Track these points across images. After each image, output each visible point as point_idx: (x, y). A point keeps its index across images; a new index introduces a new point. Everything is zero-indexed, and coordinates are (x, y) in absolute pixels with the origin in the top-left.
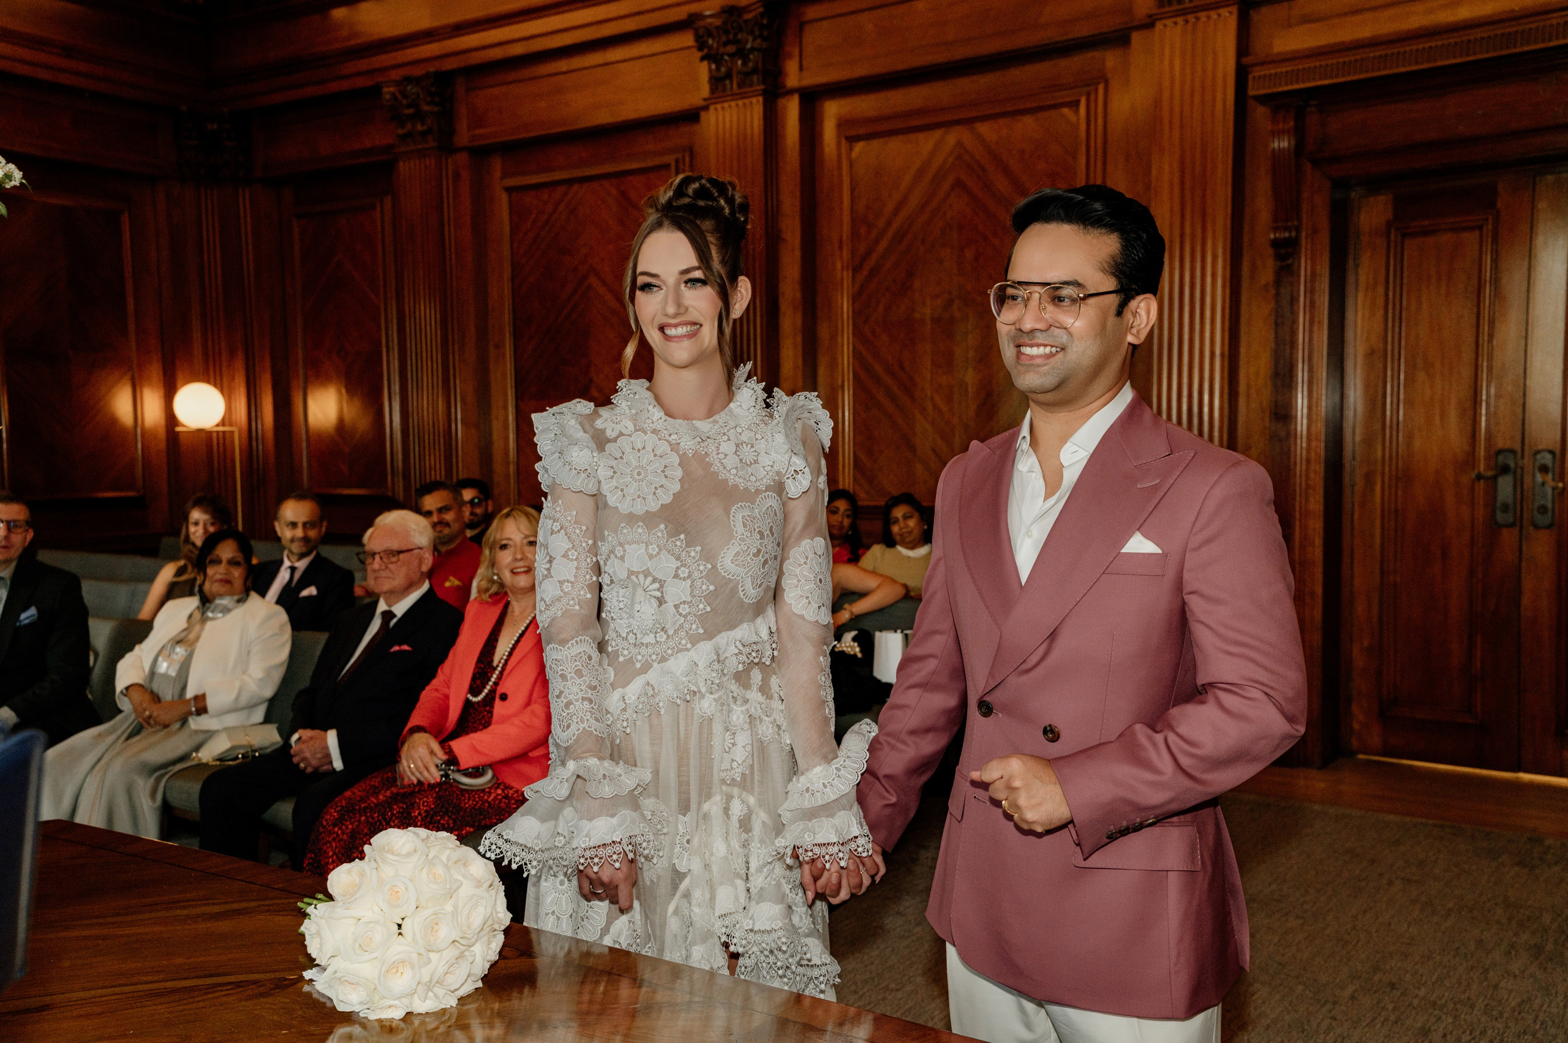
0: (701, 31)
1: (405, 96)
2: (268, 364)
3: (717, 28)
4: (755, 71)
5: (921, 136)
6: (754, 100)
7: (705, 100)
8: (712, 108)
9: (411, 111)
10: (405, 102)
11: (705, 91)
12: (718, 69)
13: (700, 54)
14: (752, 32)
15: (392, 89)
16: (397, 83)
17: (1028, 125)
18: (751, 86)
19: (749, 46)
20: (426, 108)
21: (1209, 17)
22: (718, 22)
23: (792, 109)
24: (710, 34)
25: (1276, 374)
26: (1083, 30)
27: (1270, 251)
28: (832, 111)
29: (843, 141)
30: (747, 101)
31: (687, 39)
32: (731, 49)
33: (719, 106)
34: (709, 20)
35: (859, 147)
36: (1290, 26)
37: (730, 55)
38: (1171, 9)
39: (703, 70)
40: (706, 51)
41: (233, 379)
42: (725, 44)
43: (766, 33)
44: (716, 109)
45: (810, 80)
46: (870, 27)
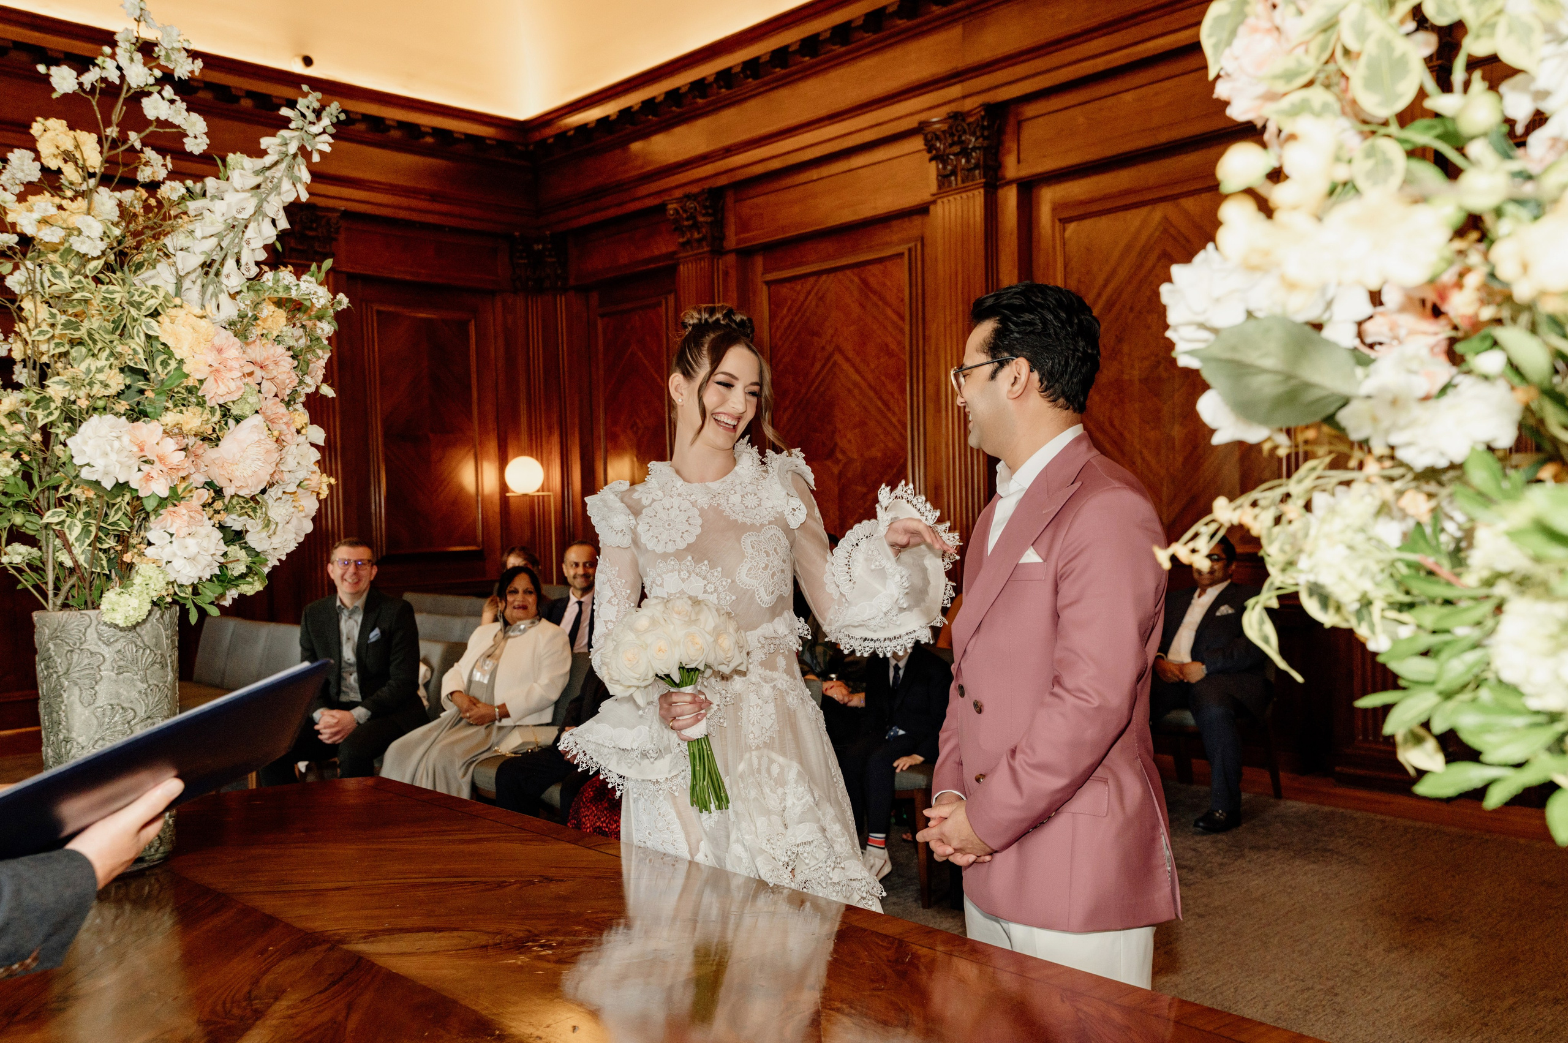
0: (930, 136)
1: (685, 211)
2: (577, 441)
3: (944, 132)
4: (977, 166)
5: (1129, 215)
6: (976, 192)
7: (934, 195)
8: (939, 201)
9: (691, 222)
10: (684, 215)
11: (934, 188)
12: (944, 168)
13: (928, 156)
14: (973, 134)
15: (675, 206)
16: (679, 200)
18: (974, 179)
19: (970, 146)
20: (701, 219)
22: (944, 127)
23: (1010, 197)
24: (938, 138)
28: (1048, 197)
29: (1057, 223)
30: (970, 194)
31: (917, 144)
32: (956, 149)
33: (945, 200)
34: (937, 126)
35: (1072, 227)
37: (954, 155)
39: (932, 169)
40: (934, 153)
41: (550, 453)
42: (951, 145)
43: (986, 133)
44: (943, 203)
45: (1025, 172)
46: (1081, 120)
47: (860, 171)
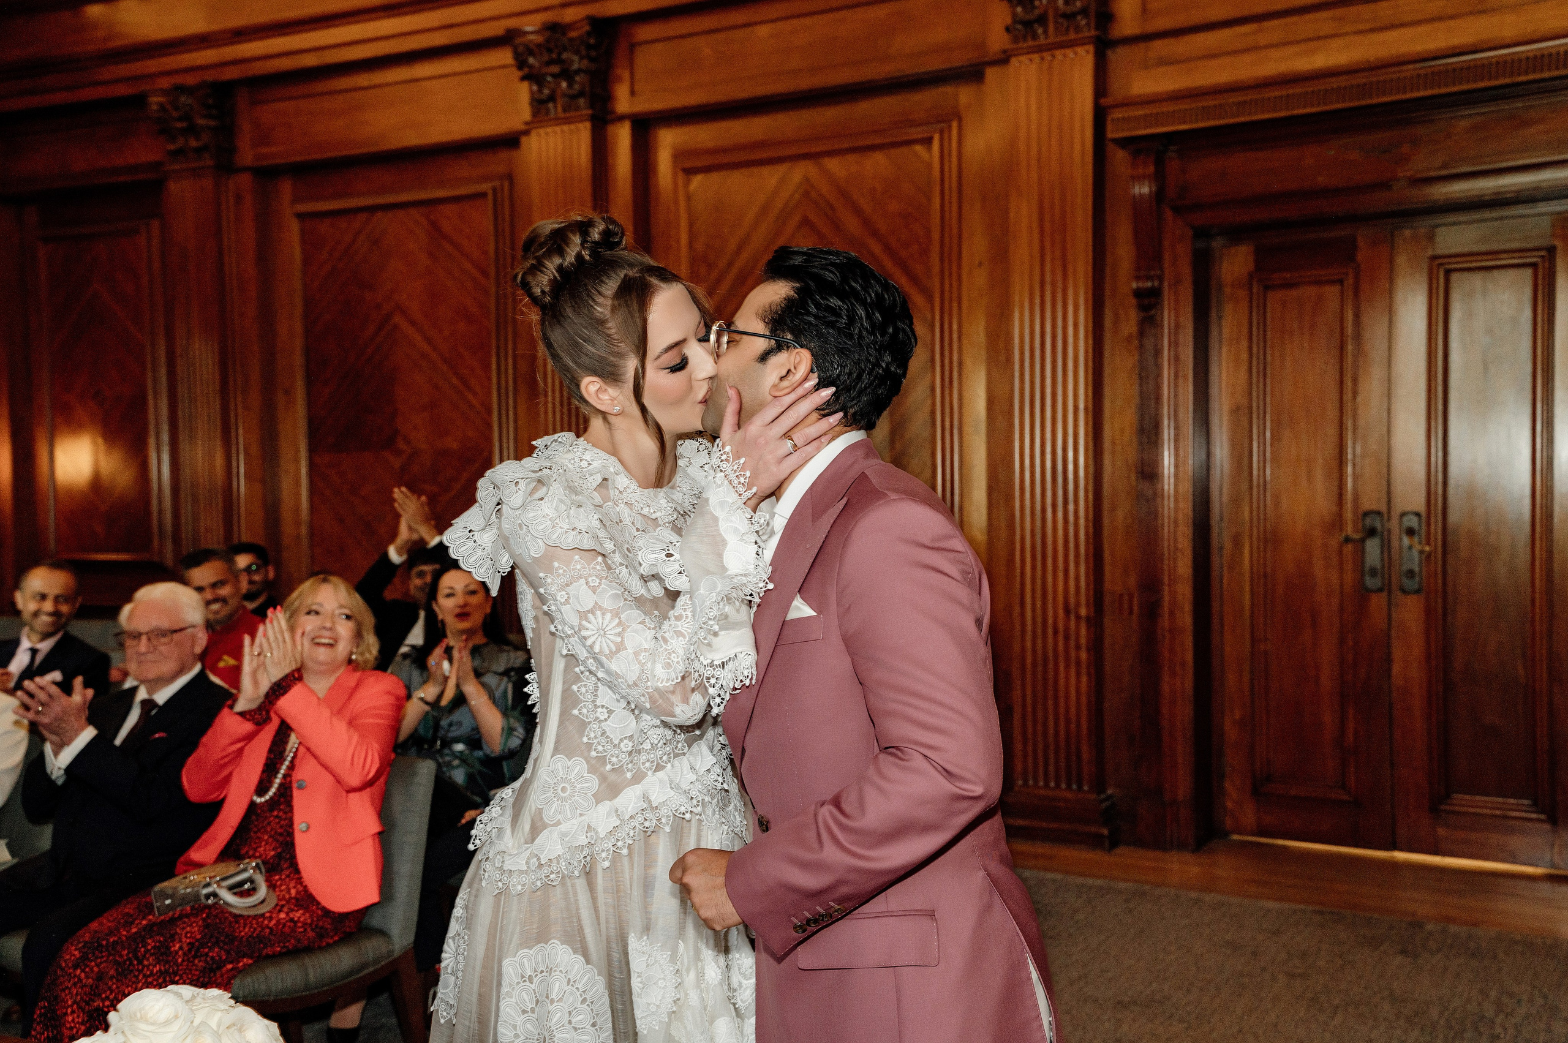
0: (521, 49)
1: (176, 108)
3: (539, 46)
4: (581, 94)
5: (766, 171)
6: (581, 126)
7: (527, 123)
8: (534, 133)
9: (184, 124)
10: (175, 114)
11: (526, 114)
12: (540, 91)
13: (520, 74)
14: (577, 52)
15: (160, 99)
16: (164, 92)
17: (877, 164)
18: (578, 108)
19: (574, 67)
20: (201, 122)
21: (1065, 56)
22: (539, 39)
23: (622, 137)
24: (531, 52)
25: (1142, 430)
26: (936, 64)
27: (1134, 301)
28: (667, 140)
29: (680, 173)
30: (572, 127)
31: (504, 56)
32: (555, 69)
33: (541, 131)
34: (530, 37)
35: (697, 180)
36: (1146, 68)
37: (554, 76)
38: (1025, 45)
39: (524, 92)
40: (526, 70)
42: (549, 63)
43: (593, 53)
44: (539, 135)
45: (642, 105)
46: (707, 51)
47: (424, 84)
